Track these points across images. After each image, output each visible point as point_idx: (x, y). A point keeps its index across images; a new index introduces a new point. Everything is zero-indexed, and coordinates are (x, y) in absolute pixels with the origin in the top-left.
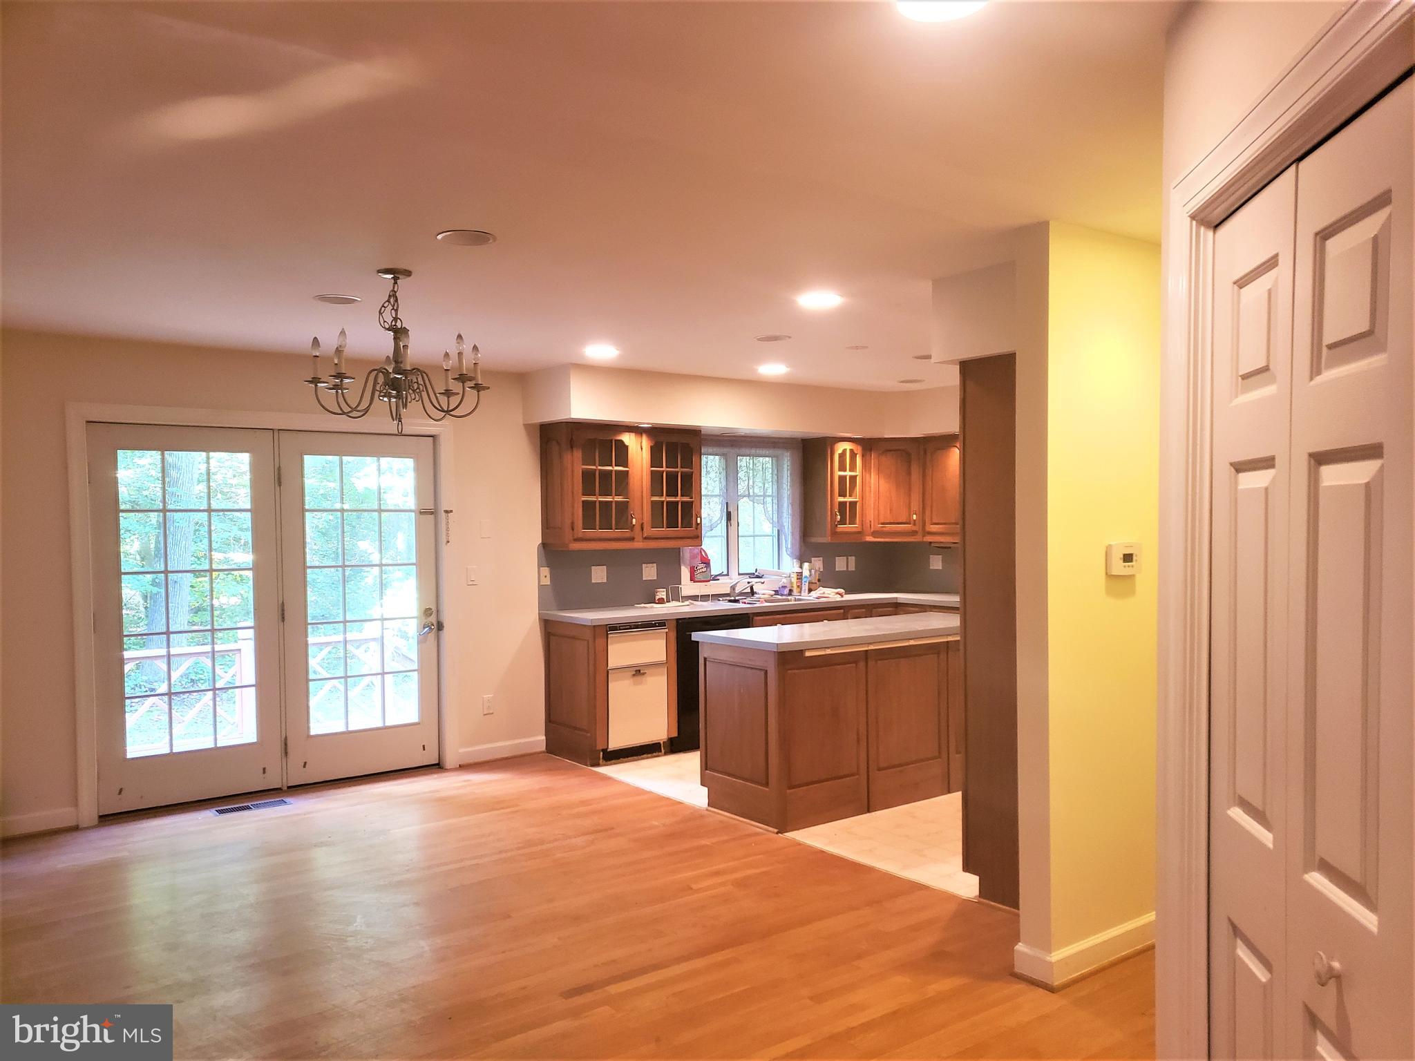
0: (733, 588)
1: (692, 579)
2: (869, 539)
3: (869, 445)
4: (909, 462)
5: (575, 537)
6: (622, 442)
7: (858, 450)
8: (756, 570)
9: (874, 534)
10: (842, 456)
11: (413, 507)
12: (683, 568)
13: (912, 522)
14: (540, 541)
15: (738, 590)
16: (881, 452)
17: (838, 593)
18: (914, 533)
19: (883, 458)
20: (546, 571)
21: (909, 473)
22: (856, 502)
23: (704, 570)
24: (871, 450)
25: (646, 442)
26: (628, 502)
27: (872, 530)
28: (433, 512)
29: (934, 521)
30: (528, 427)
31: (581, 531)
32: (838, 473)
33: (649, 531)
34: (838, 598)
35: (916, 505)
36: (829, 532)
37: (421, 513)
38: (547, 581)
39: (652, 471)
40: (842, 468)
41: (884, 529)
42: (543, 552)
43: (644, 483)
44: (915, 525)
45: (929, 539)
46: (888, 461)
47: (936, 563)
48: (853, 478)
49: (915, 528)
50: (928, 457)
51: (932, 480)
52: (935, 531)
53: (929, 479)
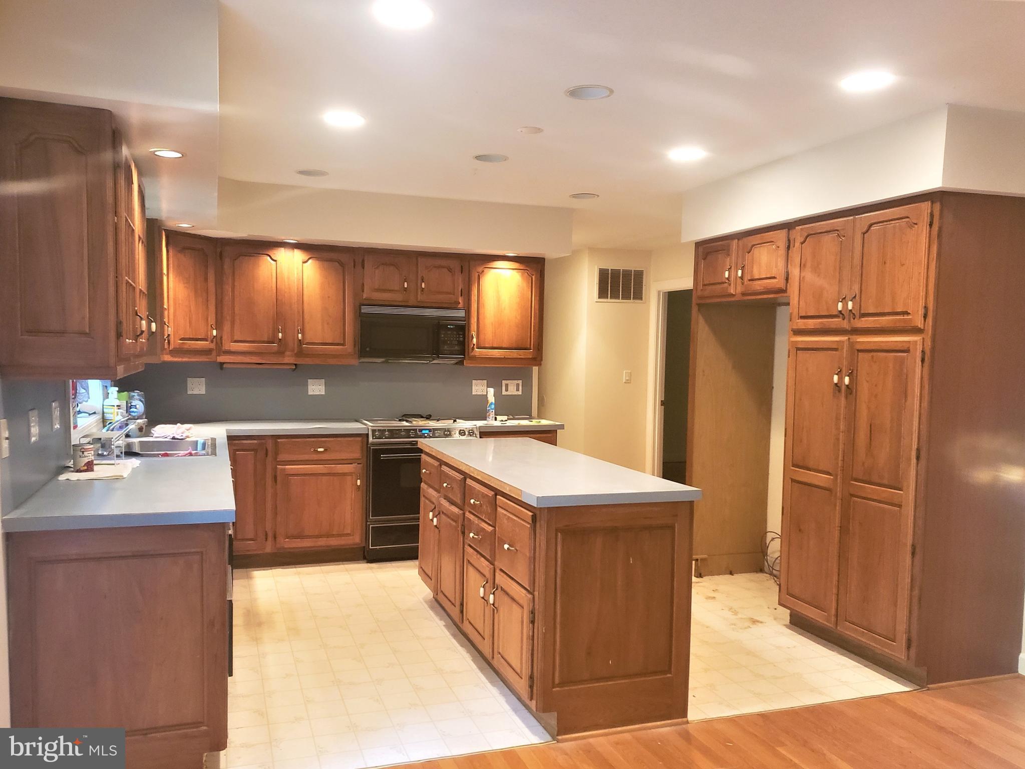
2: (166, 358)
4: (206, 265)
5: (120, 352)
9: (171, 353)
13: (210, 338)
18: (208, 352)
21: (206, 279)
27: (171, 347)
29: (236, 338)
31: (125, 342)
35: (212, 320)
38: (7, 450)
41: (182, 347)
44: (212, 341)
45: (218, 358)
47: (197, 387)
49: (209, 346)
50: (227, 263)
51: (233, 291)
52: (232, 349)
53: (228, 288)
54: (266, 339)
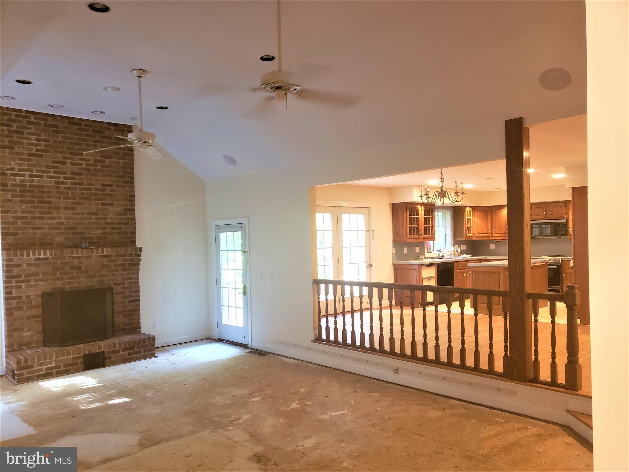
0: (439, 255)
1: (427, 252)
2: (474, 239)
3: (474, 208)
4: (487, 214)
5: (407, 238)
6: (417, 208)
7: (471, 210)
8: (441, 250)
9: (476, 237)
10: (468, 212)
11: (364, 229)
12: (425, 248)
13: (488, 233)
14: (392, 240)
15: (440, 256)
16: (478, 211)
17: (469, 256)
18: (489, 236)
19: (479, 213)
20: (394, 249)
21: (487, 217)
22: (471, 227)
23: (430, 249)
24: (474, 210)
25: (423, 208)
26: (419, 227)
27: (475, 236)
28: (368, 231)
29: (496, 232)
30: (389, 204)
31: (409, 236)
32: (467, 217)
33: (424, 236)
34: (470, 257)
35: (489, 227)
36: (464, 237)
37: (366, 231)
38: (394, 252)
39: (424, 217)
40: (468, 216)
41: (479, 236)
42: (393, 244)
43: (423, 221)
44: (489, 234)
45: (493, 238)
46: (480, 213)
47: (493, 247)
48: (470, 219)
49: (489, 235)
50: (493, 212)
51: (495, 219)
52: (495, 236)
53: (494, 219)
54: (504, 233)
